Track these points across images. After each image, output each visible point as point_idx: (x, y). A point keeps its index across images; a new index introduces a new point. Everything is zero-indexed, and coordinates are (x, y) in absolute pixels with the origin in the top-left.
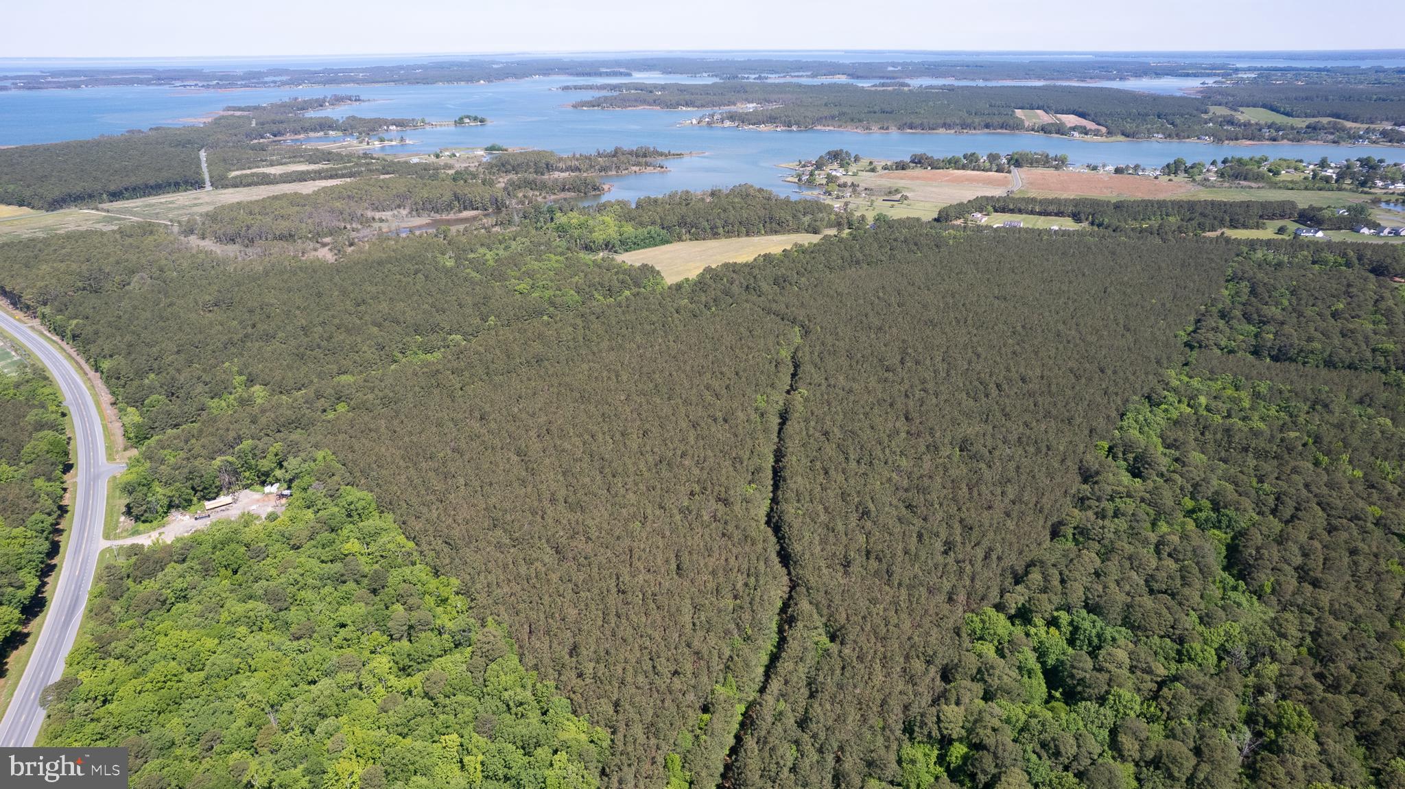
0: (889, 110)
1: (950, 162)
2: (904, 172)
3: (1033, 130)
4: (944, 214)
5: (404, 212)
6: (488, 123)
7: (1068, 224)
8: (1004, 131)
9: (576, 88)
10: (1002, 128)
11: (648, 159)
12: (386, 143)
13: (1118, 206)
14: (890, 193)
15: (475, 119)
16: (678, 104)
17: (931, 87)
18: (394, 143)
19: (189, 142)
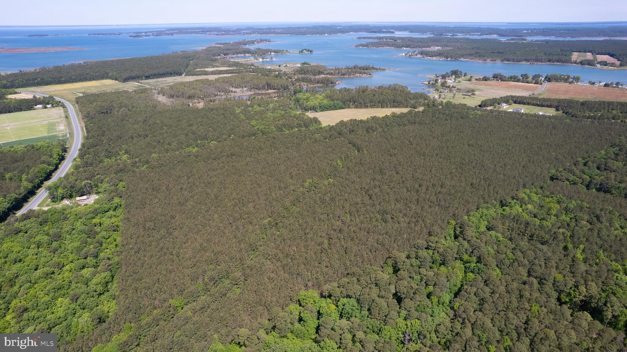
0: (502, 52)
1: (511, 78)
2: (486, 82)
3: (575, 63)
4: (483, 104)
5: (245, 89)
6: (314, 52)
7: (551, 112)
8: (559, 63)
9: (364, 38)
10: (558, 61)
11: (368, 71)
12: (265, 60)
13: (583, 104)
14: (468, 91)
15: (309, 51)
16: (403, 46)
17: (538, 41)
18: (268, 60)
19: (189, 57)
